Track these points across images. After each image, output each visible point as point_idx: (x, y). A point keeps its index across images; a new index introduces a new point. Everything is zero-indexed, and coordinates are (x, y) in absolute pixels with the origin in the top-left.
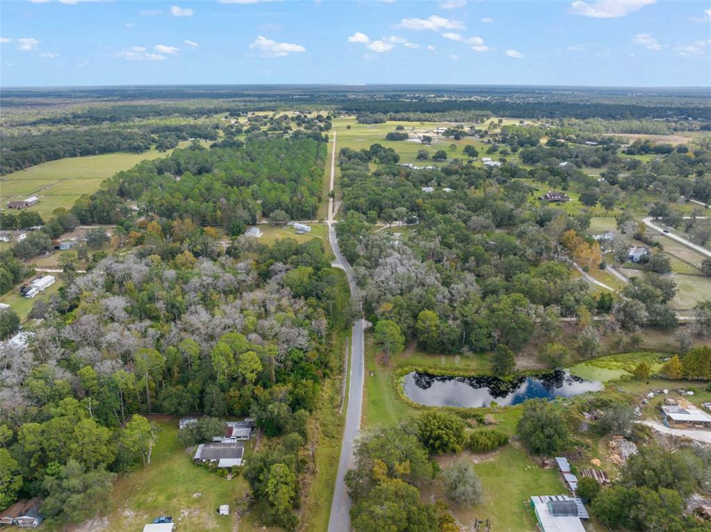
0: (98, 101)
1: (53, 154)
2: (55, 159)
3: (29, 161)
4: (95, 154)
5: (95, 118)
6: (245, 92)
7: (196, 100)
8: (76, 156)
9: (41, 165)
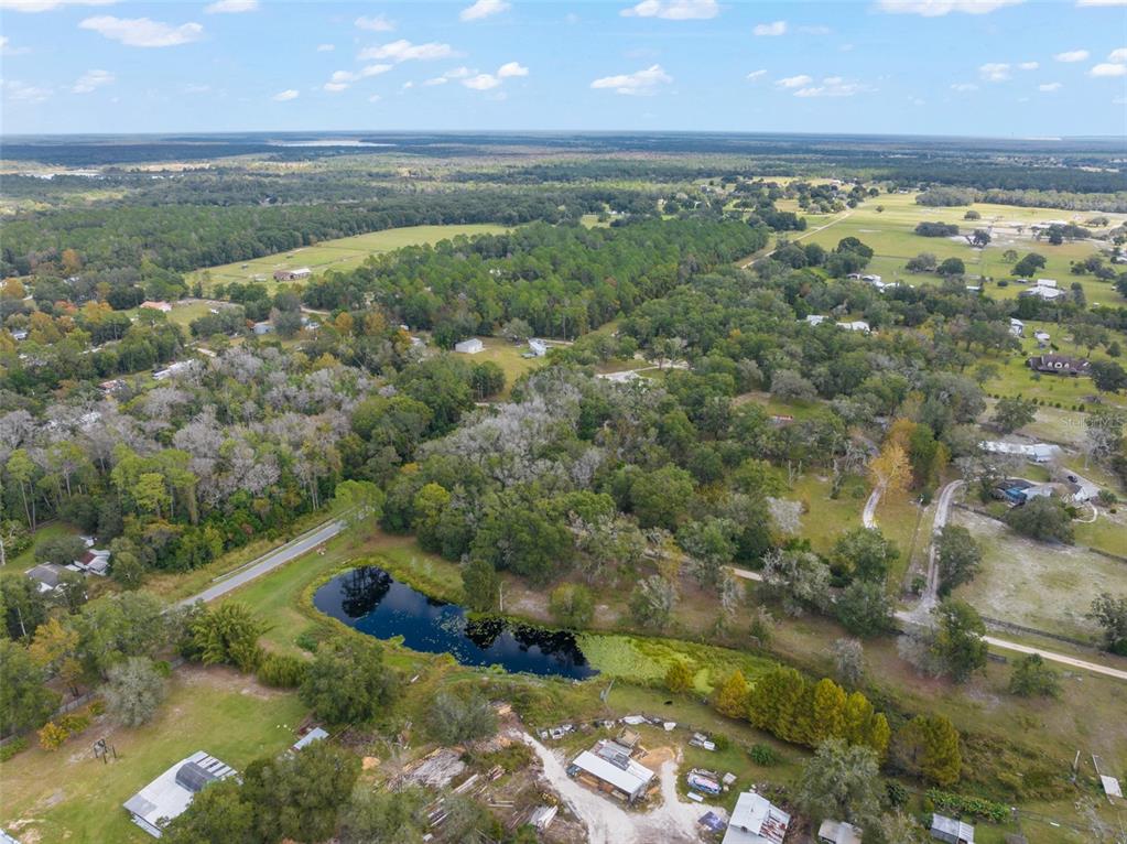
0: (577, 152)
1: (403, 219)
2: (406, 226)
3: (367, 226)
4: (459, 223)
5: (542, 174)
6: (813, 147)
7: (726, 156)
8: (437, 224)
9: (384, 232)
